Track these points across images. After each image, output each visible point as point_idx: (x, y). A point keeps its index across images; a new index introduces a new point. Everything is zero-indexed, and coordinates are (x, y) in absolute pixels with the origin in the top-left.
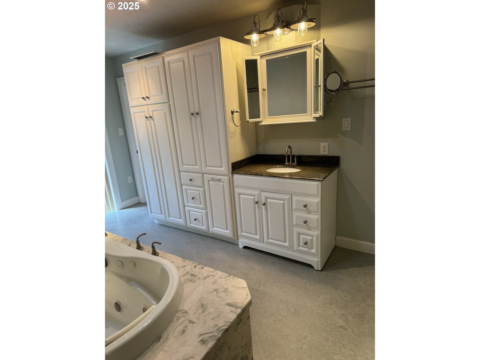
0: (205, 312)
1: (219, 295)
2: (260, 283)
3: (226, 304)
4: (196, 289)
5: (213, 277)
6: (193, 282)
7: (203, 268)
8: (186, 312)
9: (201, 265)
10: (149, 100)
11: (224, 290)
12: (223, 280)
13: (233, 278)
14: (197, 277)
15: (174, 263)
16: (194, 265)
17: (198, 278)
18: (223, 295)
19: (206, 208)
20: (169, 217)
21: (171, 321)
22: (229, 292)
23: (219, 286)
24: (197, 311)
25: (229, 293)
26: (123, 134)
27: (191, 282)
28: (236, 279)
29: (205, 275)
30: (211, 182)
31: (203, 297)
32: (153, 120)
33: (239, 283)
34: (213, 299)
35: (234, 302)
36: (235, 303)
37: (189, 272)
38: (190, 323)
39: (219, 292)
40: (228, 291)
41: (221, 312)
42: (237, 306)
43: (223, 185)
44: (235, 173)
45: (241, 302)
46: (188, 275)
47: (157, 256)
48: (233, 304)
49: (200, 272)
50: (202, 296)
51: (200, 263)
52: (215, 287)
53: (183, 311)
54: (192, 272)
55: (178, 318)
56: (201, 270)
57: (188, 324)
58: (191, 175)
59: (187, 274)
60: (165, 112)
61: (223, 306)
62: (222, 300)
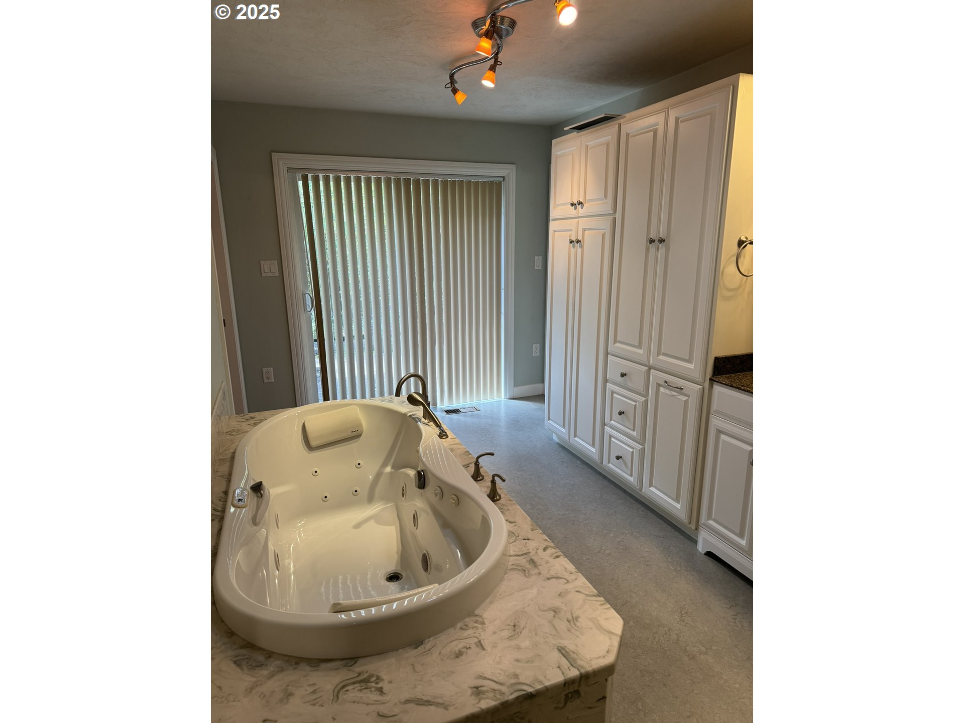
0: (512, 641)
1: (556, 622)
2: (709, 647)
3: (558, 646)
4: (522, 590)
5: (566, 583)
6: (527, 575)
7: (557, 557)
8: (483, 623)
9: (558, 550)
10: (582, 208)
11: (570, 617)
12: (581, 596)
13: (603, 603)
14: (538, 568)
15: (515, 525)
16: (545, 544)
17: (538, 572)
18: (562, 625)
19: (643, 443)
20: (575, 436)
21: (453, 625)
22: (578, 627)
23: (565, 605)
24: (501, 631)
25: (576, 628)
26: (540, 268)
27: (522, 574)
28: (606, 609)
29: (553, 573)
30: (662, 389)
31: (526, 612)
32: (582, 247)
33: (607, 619)
34: (541, 625)
35: (575, 651)
36: (575, 655)
37: (529, 553)
38: (477, 646)
39: (558, 617)
40: (578, 624)
41: (539, 655)
42: (575, 660)
43: (686, 402)
44: (717, 382)
45: (589, 659)
46: (524, 558)
47: (494, 501)
48: (571, 653)
49: (547, 562)
50: (525, 610)
51: (557, 546)
52: (558, 603)
53: (480, 619)
54: (534, 555)
55: (464, 627)
56: (551, 560)
57: (473, 646)
58: (627, 366)
59: (524, 556)
60: (605, 233)
61: (550, 646)
62: (554, 635)
